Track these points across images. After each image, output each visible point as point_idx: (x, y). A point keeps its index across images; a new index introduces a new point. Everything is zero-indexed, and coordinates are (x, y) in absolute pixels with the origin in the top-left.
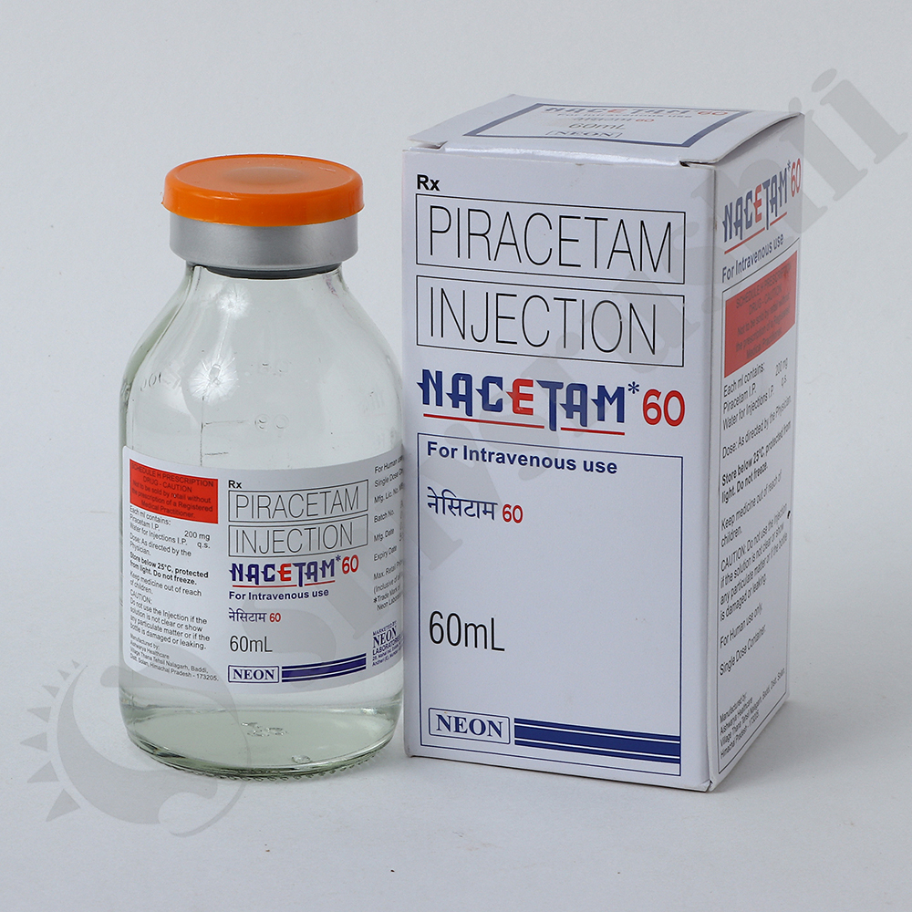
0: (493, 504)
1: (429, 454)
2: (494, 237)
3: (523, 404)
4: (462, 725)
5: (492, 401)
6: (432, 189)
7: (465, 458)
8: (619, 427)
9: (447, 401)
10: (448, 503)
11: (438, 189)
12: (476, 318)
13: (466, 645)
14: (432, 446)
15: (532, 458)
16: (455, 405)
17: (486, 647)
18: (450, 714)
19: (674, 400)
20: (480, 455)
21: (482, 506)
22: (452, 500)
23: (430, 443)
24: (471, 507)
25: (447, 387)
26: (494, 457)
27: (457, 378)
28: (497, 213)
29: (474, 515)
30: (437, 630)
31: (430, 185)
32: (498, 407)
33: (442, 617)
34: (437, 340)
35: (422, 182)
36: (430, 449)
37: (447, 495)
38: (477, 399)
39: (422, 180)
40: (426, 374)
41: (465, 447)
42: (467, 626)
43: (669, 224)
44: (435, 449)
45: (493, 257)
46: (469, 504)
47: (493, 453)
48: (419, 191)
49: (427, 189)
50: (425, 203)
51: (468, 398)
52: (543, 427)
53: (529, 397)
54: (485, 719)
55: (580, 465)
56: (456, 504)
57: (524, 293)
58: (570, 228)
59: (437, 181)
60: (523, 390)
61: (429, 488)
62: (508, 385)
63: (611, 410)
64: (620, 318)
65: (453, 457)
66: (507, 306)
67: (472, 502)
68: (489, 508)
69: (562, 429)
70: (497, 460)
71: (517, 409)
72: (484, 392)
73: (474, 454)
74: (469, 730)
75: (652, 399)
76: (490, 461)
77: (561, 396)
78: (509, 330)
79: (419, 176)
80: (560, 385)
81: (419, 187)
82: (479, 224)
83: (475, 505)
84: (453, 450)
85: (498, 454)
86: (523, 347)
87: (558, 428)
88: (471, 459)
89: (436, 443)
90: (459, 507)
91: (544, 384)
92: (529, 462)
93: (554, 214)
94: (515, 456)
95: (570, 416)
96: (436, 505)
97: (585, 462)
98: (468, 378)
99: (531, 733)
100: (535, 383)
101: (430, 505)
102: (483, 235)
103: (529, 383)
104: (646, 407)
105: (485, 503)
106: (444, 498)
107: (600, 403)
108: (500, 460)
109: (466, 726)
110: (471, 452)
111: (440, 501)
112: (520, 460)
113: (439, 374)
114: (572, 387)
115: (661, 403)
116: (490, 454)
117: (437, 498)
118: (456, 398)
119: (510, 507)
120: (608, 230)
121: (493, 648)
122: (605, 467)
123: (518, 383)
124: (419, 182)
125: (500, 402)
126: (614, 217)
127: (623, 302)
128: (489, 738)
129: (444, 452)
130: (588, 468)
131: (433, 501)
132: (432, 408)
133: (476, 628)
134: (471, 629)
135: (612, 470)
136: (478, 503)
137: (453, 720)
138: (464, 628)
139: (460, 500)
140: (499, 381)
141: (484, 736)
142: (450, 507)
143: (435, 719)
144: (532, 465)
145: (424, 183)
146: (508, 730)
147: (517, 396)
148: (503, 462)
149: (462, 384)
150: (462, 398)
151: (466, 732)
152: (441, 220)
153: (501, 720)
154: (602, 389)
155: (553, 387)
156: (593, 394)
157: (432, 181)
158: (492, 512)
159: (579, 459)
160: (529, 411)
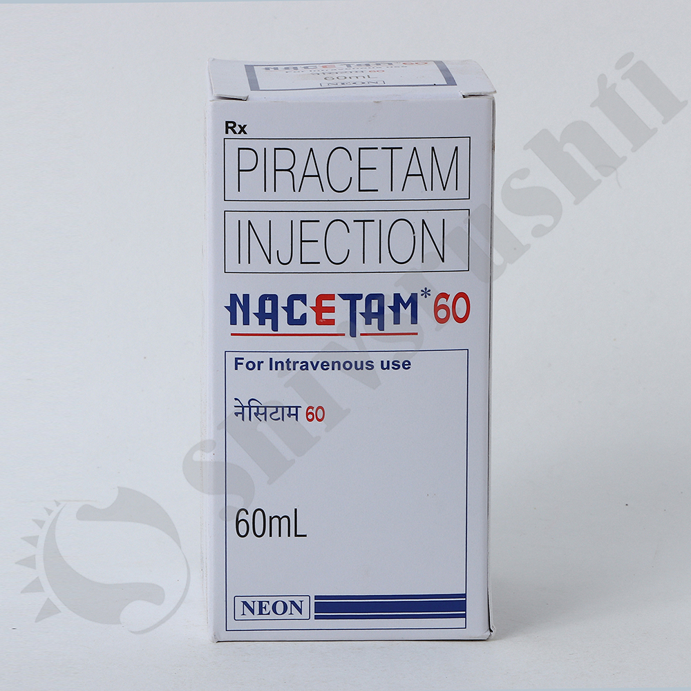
0: (297, 407)
1: (236, 369)
2: (299, 172)
3: (325, 316)
4: (265, 608)
5: (297, 316)
6: (240, 133)
7: (271, 369)
8: (413, 328)
9: (254, 320)
10: (254, 410)
11: (245, 133)
12: (281, 244)
13: (271, 536)
14: (239, 361)
15: (333, 363)
16: (262, 323)
17: (289, 536)
18: (254, 599)
19: (461, 301)
20: (285, 364)
21: (286, 410)
22: (258, 407)
23: (237, 359)
24: (277, 412)
25: (254, 307)
26: (298, 366)
27: (263, 299)
28: (302, 150)
29: (279, 419)
30: (242, 526)
31: (237, 129)
32: (303, 320)
33: (247, 514)
34: (244, 266)
35: (230, 128)
36: (237, 364)
37: (253, 403)
38: (282, 316)
39: (230, 126)
40: (234, 298)
41: (271, 359)
42: (271, 519)
43: (457, 148)
44: (242, 364)
45: (297, 188)
46: (274, 410)
47: (298, 362)
48: (227, 136)
49: (235, 133)
50: (233, 146)
51: (274, 316)
52: (344, 335)
53: (332, 310)
54: (287, 600)
55: (377, 365)
56: (262, 410)
57: (325, 219)
58: (368, 158)
59: (245, 126)
60: (325, 303)
61: (236, 399)
62: (312, 301)
63: (405, 313)
64: (414, 233)
65: (259, 369)
66: (310, 231)
67: (277, 407)
68: (293, 411)
69: (362, 335)
70: (301, 367)
71: (320, 321)
72: (289, 309)
73: (280, 364)
74: (272, 612)
75: (442, 301)
76: (294, 369)
77: (361, 306)
78: (311, 252)
79: (227, 123)
80: (359, 297)
81: (227, 132)
82: (284, 160)
83: (280, 409)
84: (259, 363)
85: (302, 363)
86: (326, 265)
87: (358, 334)
88: (276, 369)
89: (243, 359)
90: (265, 413)
91: (344, 297)
92: (330, 367)
93: (353, 147)
94: (318, 362)
95: (368, 322)
96: (243, 413)
97: (382, 362)
98: (274, 298)
99: (329, 607)
100: (337, 297)
101: (237, 414)
102: (289, 170)
103: (331, 297)
104: (437, 309)
105: (290, 407)
106: (250, 407)
107: (395, 309)
108: (304, 368)
109: (269, 608)
110: (277, 363)
111: (247, 410)
112: (322, 366)
113: (246, 297)
114: (371, 297)
115: (449, 303)
116: (295, 363)
117: (243, 407)
118: (262, 317)
119: (313, 408)
120: (402, 158)
121: (296, 535)
122: (401, 364)
123: (321, 298)
124: (227, 127)
125: (304, 316)
126: (408, 146)
127: (416, 219)
128: (291, 617)
129: (251, 366)
130: (385, 367)
131: (240, 410)
132: (240, 327)
133: (280, 519)
134: (275, 521)
135: (406, 367)
136: (283, 407)
137: (257, 605)
138: (268, 521)
139: (265, 407)
140: (303, 298)
141: (286, 615)
142: (256, 414)
143: (239, 605)
144: (333, 369)
145: (232, 128)
146: (308, 607)
147: (319, 309)
148: (307, 369)
149: (268, 304)
150: (268, 316)
151: (269, 614)
152: (248, 160)
153: (301, 598)
154: (397, 298)
155: (353, 298)
156: (389, 301)
157: (240, 126)
158: (296, 415)
159: (377, 359)
160: (331, 322)
